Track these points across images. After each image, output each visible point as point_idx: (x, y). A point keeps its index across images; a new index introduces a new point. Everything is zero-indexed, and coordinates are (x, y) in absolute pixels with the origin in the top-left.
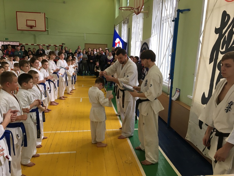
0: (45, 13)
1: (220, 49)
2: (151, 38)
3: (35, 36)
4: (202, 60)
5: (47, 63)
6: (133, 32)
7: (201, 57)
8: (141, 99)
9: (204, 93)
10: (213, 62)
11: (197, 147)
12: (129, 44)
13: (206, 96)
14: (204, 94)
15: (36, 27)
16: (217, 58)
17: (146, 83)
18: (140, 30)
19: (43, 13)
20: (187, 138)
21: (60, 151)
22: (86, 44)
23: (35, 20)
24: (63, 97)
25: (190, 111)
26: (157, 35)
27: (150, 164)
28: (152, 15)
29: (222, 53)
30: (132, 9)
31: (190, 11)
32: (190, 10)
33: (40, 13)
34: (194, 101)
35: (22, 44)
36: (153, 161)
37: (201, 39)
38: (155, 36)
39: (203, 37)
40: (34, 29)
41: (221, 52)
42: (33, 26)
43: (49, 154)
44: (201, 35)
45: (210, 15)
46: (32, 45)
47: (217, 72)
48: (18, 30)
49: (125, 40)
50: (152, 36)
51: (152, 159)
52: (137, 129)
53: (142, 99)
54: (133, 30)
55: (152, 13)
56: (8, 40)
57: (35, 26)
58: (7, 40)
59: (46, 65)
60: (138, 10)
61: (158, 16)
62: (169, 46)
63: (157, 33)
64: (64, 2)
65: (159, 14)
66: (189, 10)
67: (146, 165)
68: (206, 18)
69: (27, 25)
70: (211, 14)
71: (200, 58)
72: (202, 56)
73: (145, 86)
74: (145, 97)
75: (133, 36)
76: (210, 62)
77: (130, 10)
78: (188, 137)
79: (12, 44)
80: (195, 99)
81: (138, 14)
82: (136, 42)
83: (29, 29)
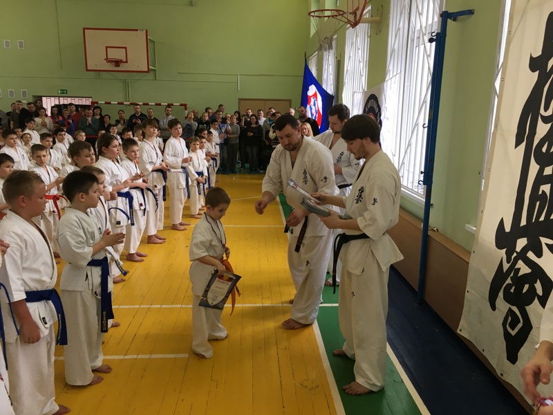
0: (147, 31)
1: (542, 111)
2: (385, 83)
3: (126, 84)
4: (498, 137)
5: (136, 148)
6: (347, 70)
7: (497, 129)
8: (347, 234)
9: (502, 220)
10: (524, 143)
11: (484, 354)
12: (338, 99)
13: (508, 228)
14: (502, 223)
15: (126, 62)
16: (535, 133)
17: (361, 196)
18: (361, 64)
19: (143, 30)
20: (461, 330)
21: (151, 353)
22: (240, 100)
23: (126, 48)
24: (181, 224)
25: (468, 263)
26: (398, 76)
27: (366, 391)
28: (388, 26)
29: (545, 120)
30: (340, 15)
31: (473, 16)
32: (473, 13)
33: (137, 30)
34: (478, 241)
35: (97, 103)
36: (374, 385)
37: (497, 84)
38: (393, 79)
39: (502, 80)
40: (123, 67)
41: (542, 117)
42: (121, 61)
43: (127, 357)
44: (497, 75)
45: (519, 24)
46: (119, 103)
47: (534, 168)
48: (87, 70)
49: (330, 90)
50: (387, 78)
51: (370, 380)
52: (337, 305)
53: (349, 233)
54: (348, 65)
55: (389, 23)
56: (67, 93)
57: (124, 60)
58: (64, 93)
59: (134, 151)
60: (355, 16)
61: (401, 30)
62: (425, 102)
63: (399, 72)
64: (191, 4)
65: (403, 24)
66: (471, 12)
67: (356, 394)
68: (509, 33)
69: (107, 59)
70: (520, 21)
71: (495, 133)
72: (499, 127)
73: (357, 203)
74: (358, 228)
75: (347, 80)
76: (517, 144)
77: (336, 16)
78: (465, 329)
79: (77, 102)
80: (481, 235)
81: (354, 25)
82: (354, 93)
83: (111, 67)
